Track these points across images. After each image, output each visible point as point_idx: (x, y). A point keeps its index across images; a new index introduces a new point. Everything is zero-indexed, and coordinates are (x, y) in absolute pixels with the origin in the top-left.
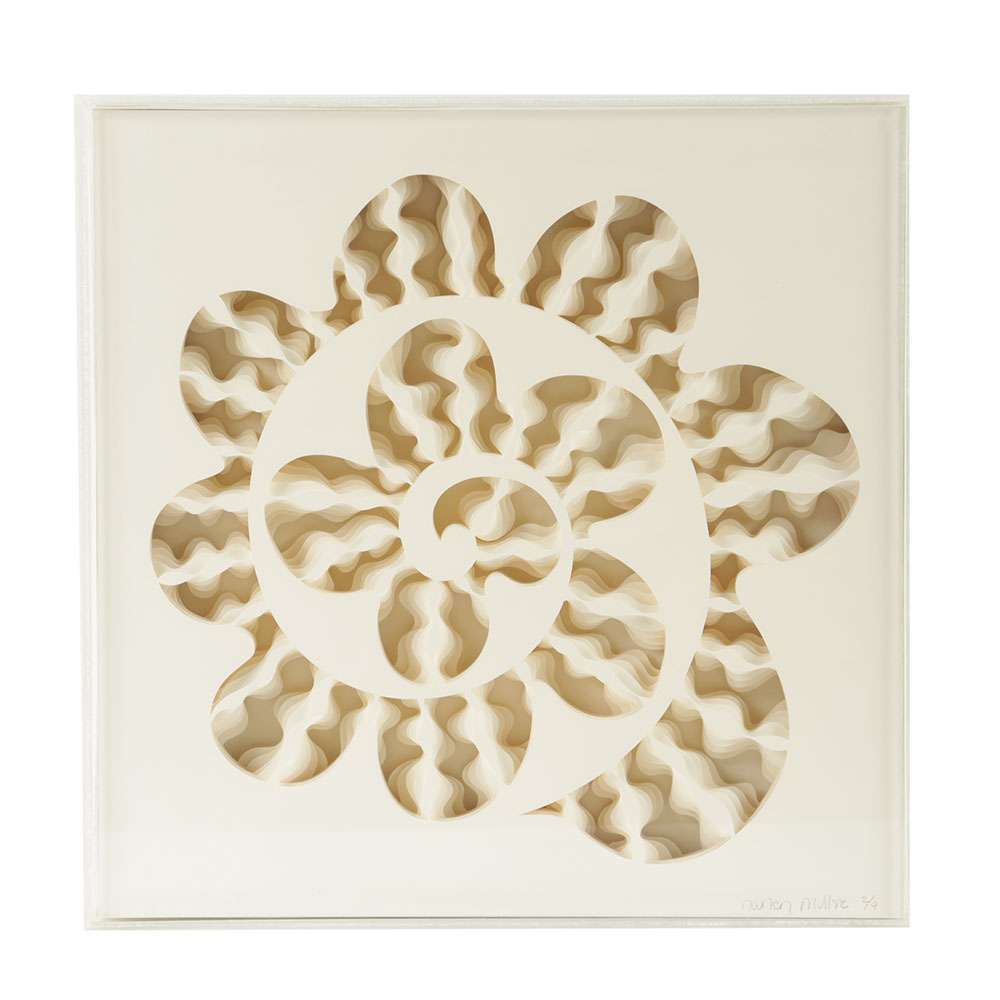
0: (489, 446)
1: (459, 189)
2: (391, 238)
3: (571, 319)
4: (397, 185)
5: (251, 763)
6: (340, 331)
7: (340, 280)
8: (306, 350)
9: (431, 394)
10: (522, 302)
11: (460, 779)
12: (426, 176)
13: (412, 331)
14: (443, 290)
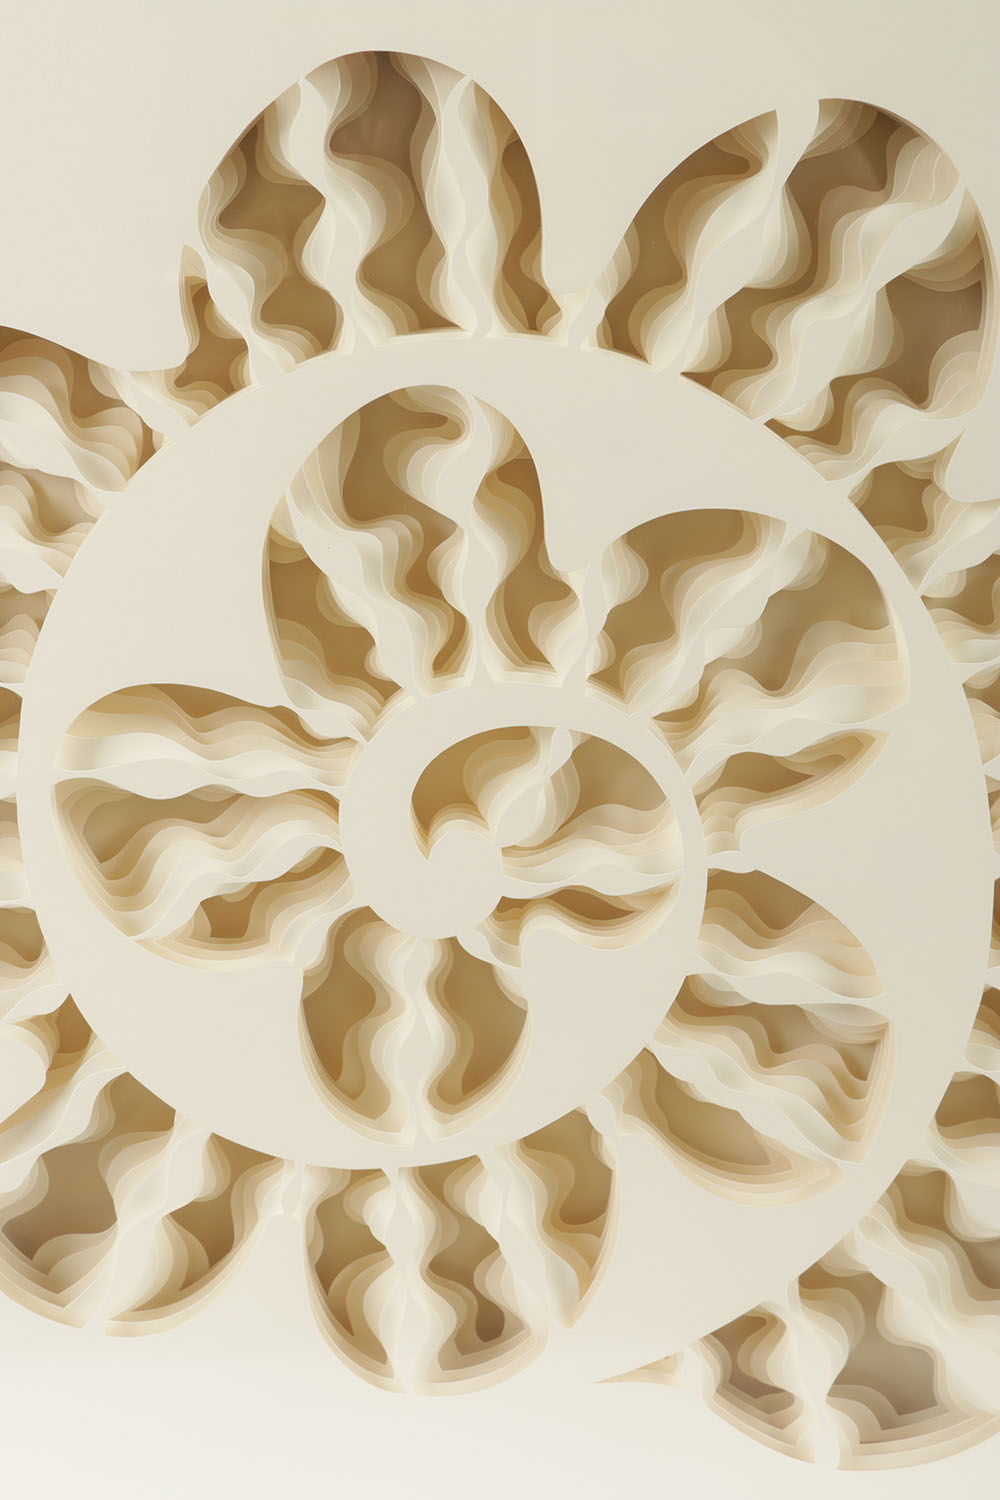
0: (527, 652)
1: (463, 84)
2: (308, 201)
3: (703, 378)
4: (318, 75)
5: (53, 1269)
6: (200, 413)
7: (199, 298)
8: (133, 449)
9: (402, 542)
10: (600, 346)
11: (470, 1285)
12: (386, 54)
13: (363, 411)
14: (426, 318)
